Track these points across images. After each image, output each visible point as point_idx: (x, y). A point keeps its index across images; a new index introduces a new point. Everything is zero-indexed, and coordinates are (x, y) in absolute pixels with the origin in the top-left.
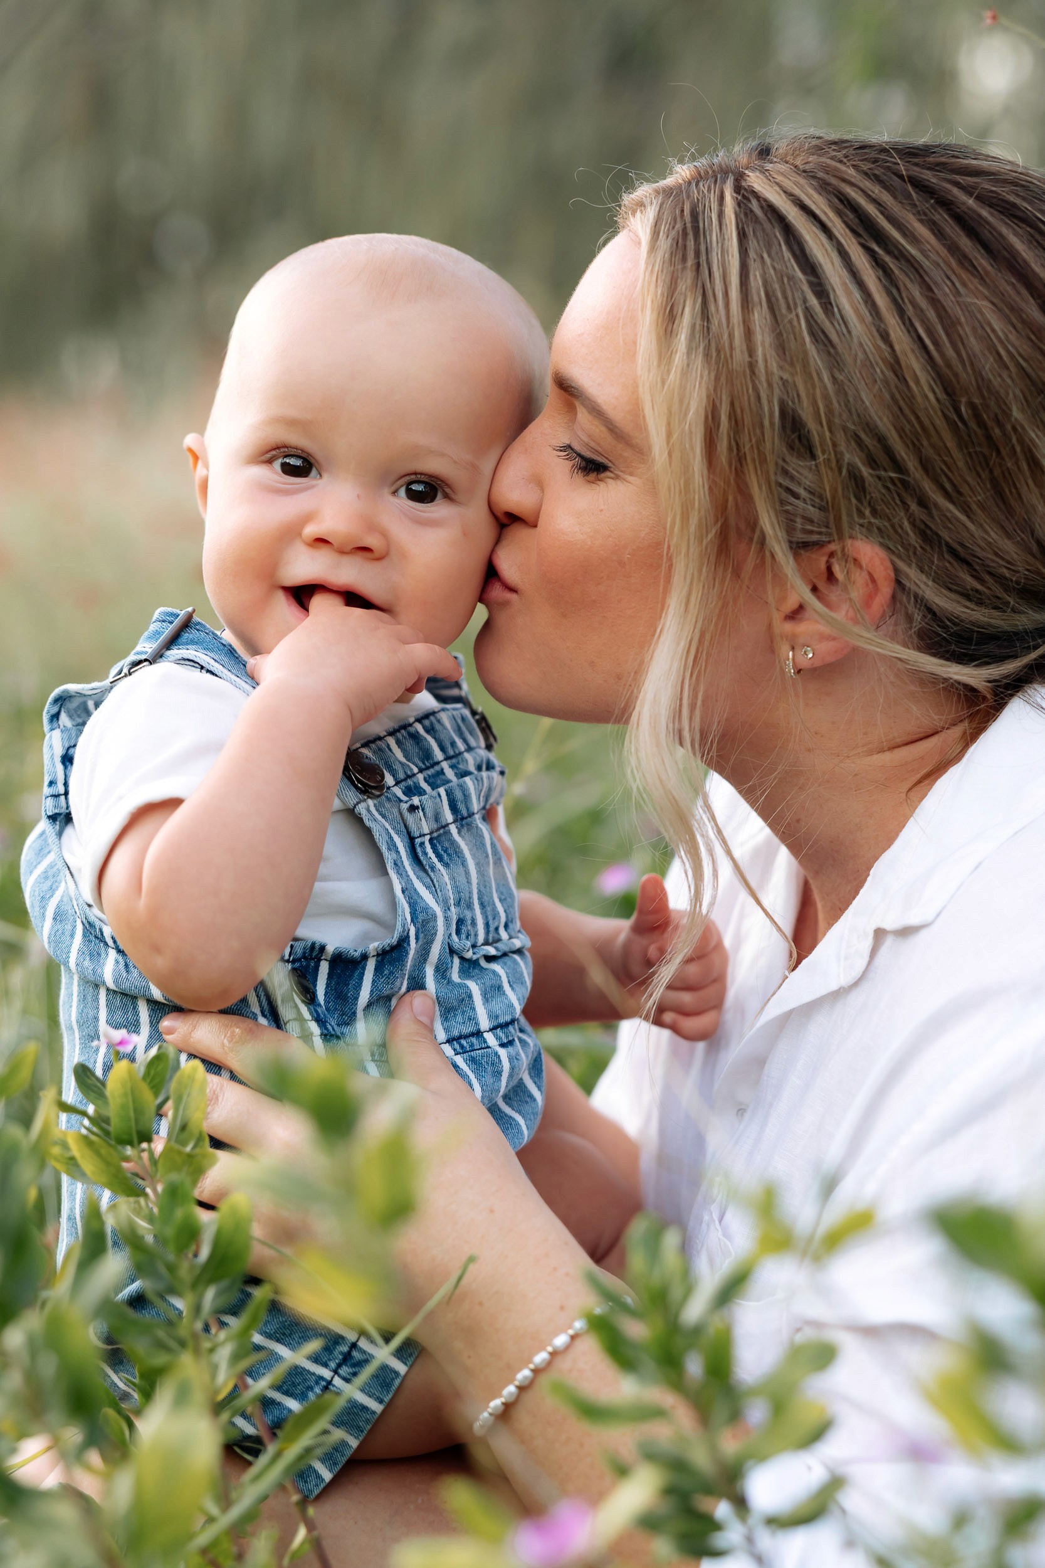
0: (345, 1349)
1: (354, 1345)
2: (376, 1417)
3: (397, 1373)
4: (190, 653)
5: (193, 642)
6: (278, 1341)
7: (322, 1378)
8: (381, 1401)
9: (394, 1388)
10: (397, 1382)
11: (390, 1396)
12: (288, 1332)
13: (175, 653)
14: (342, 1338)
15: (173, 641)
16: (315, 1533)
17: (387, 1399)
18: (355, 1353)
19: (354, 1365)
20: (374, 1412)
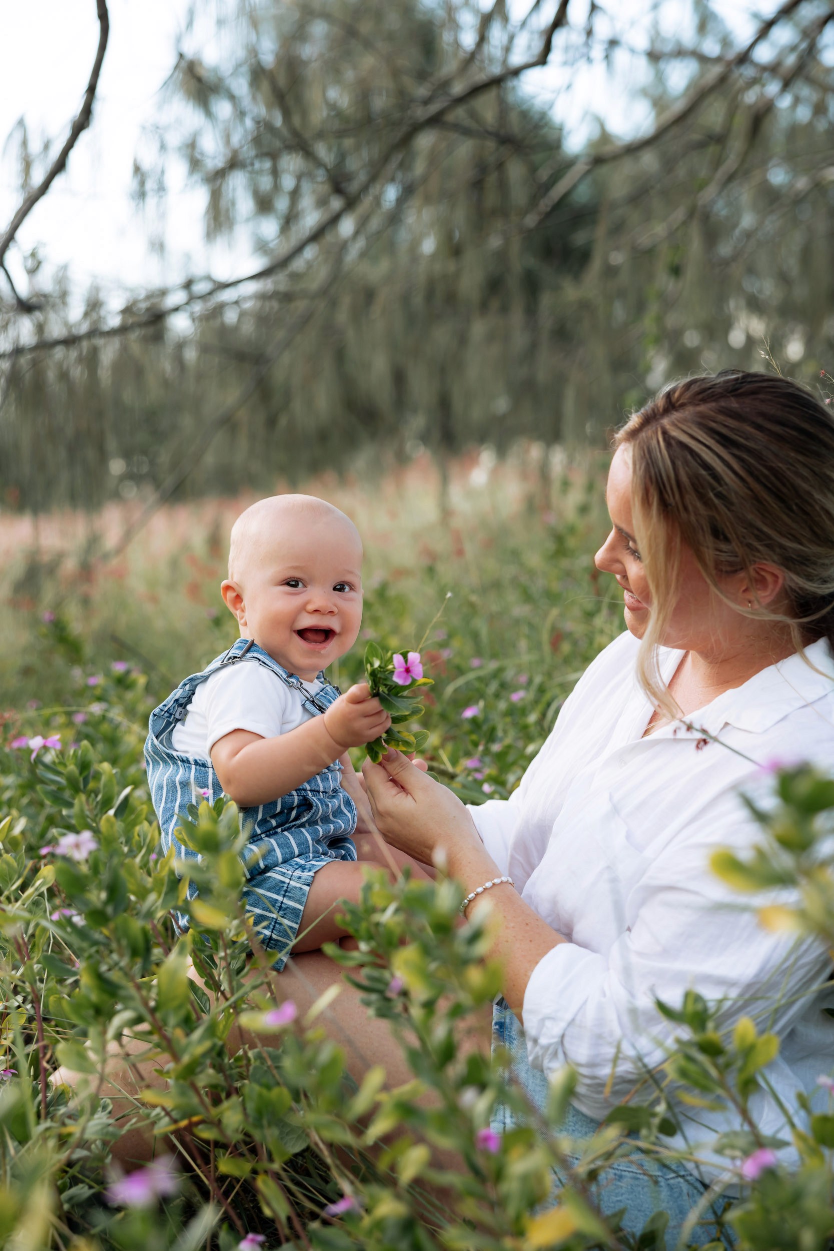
0: (279, 904)
1: (282, 903)
2: (297, 930)
3: (300, 910)
4: (255, 655)
5: (255, 651)
6: (254, 907)
7: (273, 918)
8: (297, 923)
9: (301, 916)
10: (301, 913)
11: (300, 920)
12: (257, 902)
13: (249, 655)
14: (277, 900)
15: (248, 651)
16: (274, 996)
17: (299, 922)
18: (283, 906)
19: (284, 910)
20: (295, 929)
